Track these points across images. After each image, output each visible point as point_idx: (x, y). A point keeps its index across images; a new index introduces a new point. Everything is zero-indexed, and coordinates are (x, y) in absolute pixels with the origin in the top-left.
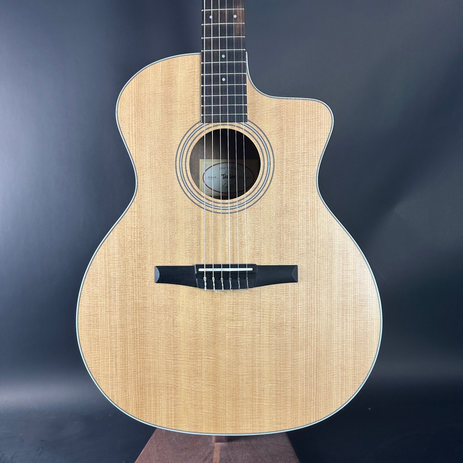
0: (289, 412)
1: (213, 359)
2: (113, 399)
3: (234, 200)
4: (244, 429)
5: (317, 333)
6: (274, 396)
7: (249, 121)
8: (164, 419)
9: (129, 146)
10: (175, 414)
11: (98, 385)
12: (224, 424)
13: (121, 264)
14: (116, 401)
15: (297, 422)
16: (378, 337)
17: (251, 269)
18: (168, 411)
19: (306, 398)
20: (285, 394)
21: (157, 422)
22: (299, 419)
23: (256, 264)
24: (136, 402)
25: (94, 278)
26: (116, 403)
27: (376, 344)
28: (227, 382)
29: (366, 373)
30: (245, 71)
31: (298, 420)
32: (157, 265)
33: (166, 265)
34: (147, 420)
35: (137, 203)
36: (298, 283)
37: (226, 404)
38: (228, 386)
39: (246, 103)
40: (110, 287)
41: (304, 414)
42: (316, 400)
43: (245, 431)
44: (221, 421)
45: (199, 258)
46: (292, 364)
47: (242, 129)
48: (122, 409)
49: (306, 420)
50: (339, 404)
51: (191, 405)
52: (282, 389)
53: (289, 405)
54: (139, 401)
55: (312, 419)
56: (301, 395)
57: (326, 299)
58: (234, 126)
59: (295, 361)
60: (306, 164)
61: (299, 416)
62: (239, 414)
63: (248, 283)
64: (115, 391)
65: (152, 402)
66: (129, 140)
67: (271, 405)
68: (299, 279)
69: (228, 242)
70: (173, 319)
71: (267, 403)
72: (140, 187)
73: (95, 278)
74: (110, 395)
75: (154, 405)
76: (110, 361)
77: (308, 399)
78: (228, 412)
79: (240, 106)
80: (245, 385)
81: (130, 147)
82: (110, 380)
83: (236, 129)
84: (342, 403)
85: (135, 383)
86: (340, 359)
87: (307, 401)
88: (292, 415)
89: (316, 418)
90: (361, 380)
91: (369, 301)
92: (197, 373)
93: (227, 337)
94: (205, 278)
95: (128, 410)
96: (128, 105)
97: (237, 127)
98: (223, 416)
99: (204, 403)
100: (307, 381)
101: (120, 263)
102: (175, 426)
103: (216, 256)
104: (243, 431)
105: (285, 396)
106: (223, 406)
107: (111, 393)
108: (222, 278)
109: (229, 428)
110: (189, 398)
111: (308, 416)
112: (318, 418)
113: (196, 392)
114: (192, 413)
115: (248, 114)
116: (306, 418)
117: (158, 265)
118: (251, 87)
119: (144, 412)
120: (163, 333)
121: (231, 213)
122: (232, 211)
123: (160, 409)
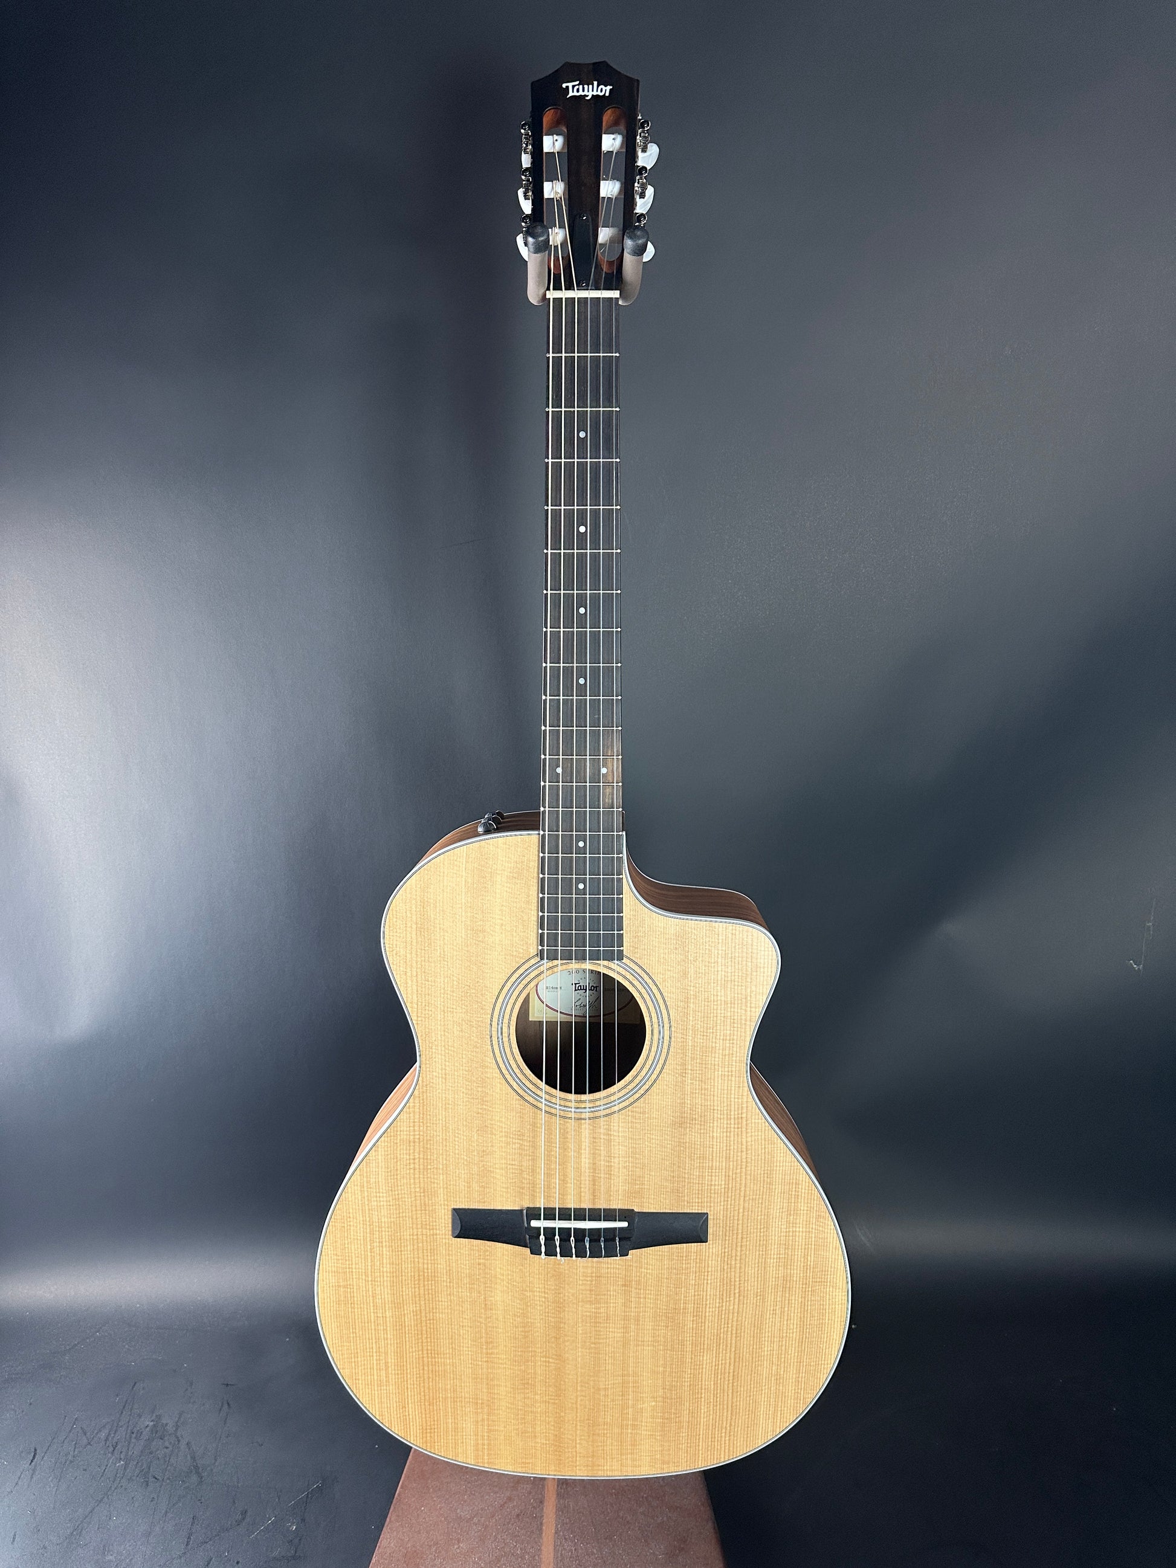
0: (684, 1445)
1: (554, 1363)
2: (382, 1419)
3: (597, 1095)
4: (607, 1470)
5: (737, 1325)
6: (659, 1420)
7: (627, 957)
8: (470, 1452)
9: (405, 996)
10: (489, 1444)
11: (356, 1396)
12: (572, 1462)
13: (391, 1204)
14: (387, 1422)
15: (697, 1461)
16: (842, 1331)
17: (625, 1224)
18: (477, 1440)
19: (714, 1424)
20: (679, 1417)
21: (458, 1456)
22: (701, 1456)
23: (633, 1210)
24: (422, 1425)
25: (343, 1225)
26: (387, 1425)
27: (837, 1342)
28: (579, 1399)
29: (818, 1387)
30: (620, 873)
31: (699, 1457)
32: (455, 1207)
33: (471, 1207)
34: (441, 1452)
35: (419, 1097)
36: (707, 1243)
37: (576, 1432)
38: (581, 1405)
39: (620, 928)
40: (372, 1241)
41: (710, 1448)
42: (730, 1427)
43: (608, 1473)
44: (568, 1458)
45: (533, 1197)
46: (692, 1372)
47: (614, 970)
48: (398, 1435)
49: (712, 1457)
50: (769, 1434)
51: (517, 1432)
52: (673, 1411)
53: (684, 1434)
54: (426, 1423)
55: (722, 1456)
56: (705, 1420)
57: (756, 1269)
58: (599, 965)
59: (698, 1367)
60: (728, 1038)
61: (701, 1452)
62: (597, 1446)
63: (618, 1248)
64: (386, 1406)
65: (450, 1426)
66: (405, 985)
67: (653, 1435)
68: (710, 1237)
69: (586, 1161)
70: (485, 1298)
71: (646, 1431)
72: (424, 1069)
73: (346, 1226)
74: (377, 1413)
75: (453, 1430)
76: (377, 1360)
77: (717, 1426)
78: (580, 1444)
79: (610, 935)
80: (609, 1403)
81: (407, 997)
82: (376, 1389)
83: (603, 970)
84: (774, 1433)
85: (420, 1395)
86: (774, 1365)
87: (715, 1429)
88: (689, 1449)
89: (729, 1456)
90: (808, 1398)
91: (829, 1273)
92: (528, 1383)
93: (580, 1329)
94: (542, 1238)
95: (409, 1436)
96: (404, 922)
97: (604, 966)
98: (572, 1449)
99: (539, 1429)
100: (717, 1398)
101: (390, 1201)
102: (488, 1463)
103: (563, 1194)
104: (605, 1472)
105: (677, 1421)
106: (571, 1434)
107: (379, 1410)
108: (572, 1238)
109: (582, 1468)
110: (512, 1421)
111: (715, 1452)
112: (733, 1455)
113: (525, 1411)
114: (518, 1443)
115: (625, 949)
116: (712, 1455)
117: (458, 1207)
118: (631, 897)
119: (436, 1440)
120: (468, 1320)
121: (590, 1119)
122: (592, 1115)
123: (463, 1435)
